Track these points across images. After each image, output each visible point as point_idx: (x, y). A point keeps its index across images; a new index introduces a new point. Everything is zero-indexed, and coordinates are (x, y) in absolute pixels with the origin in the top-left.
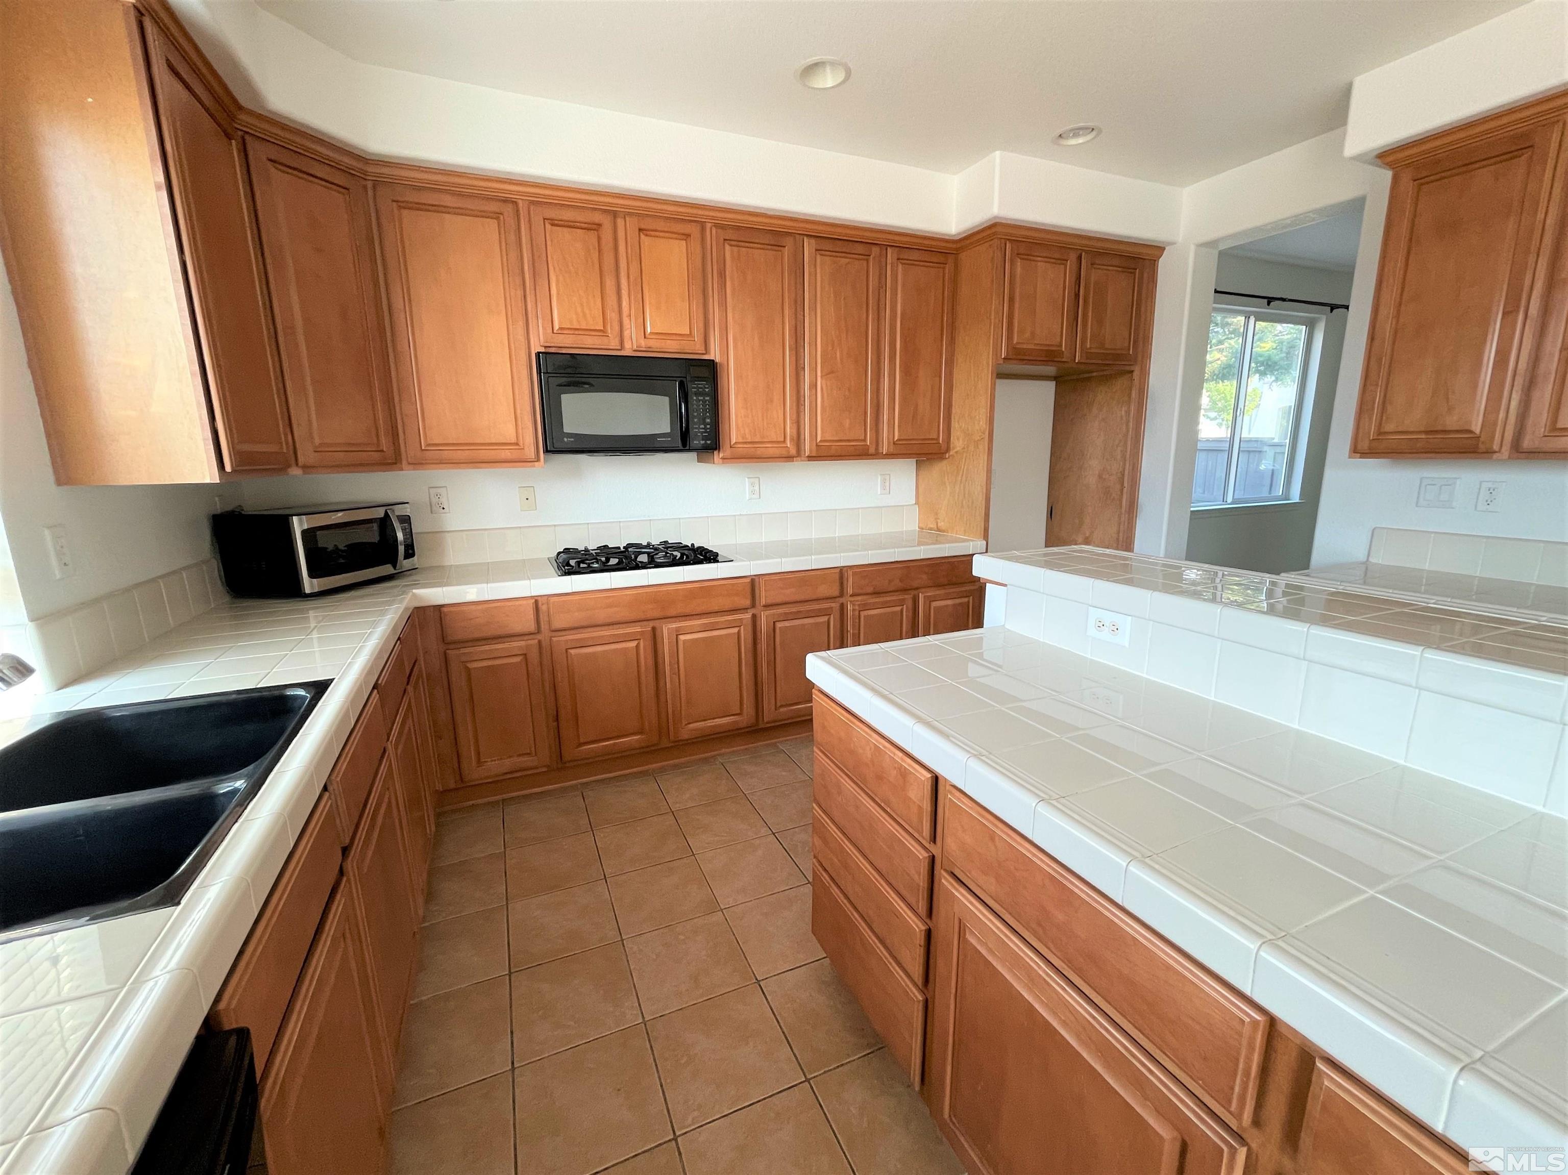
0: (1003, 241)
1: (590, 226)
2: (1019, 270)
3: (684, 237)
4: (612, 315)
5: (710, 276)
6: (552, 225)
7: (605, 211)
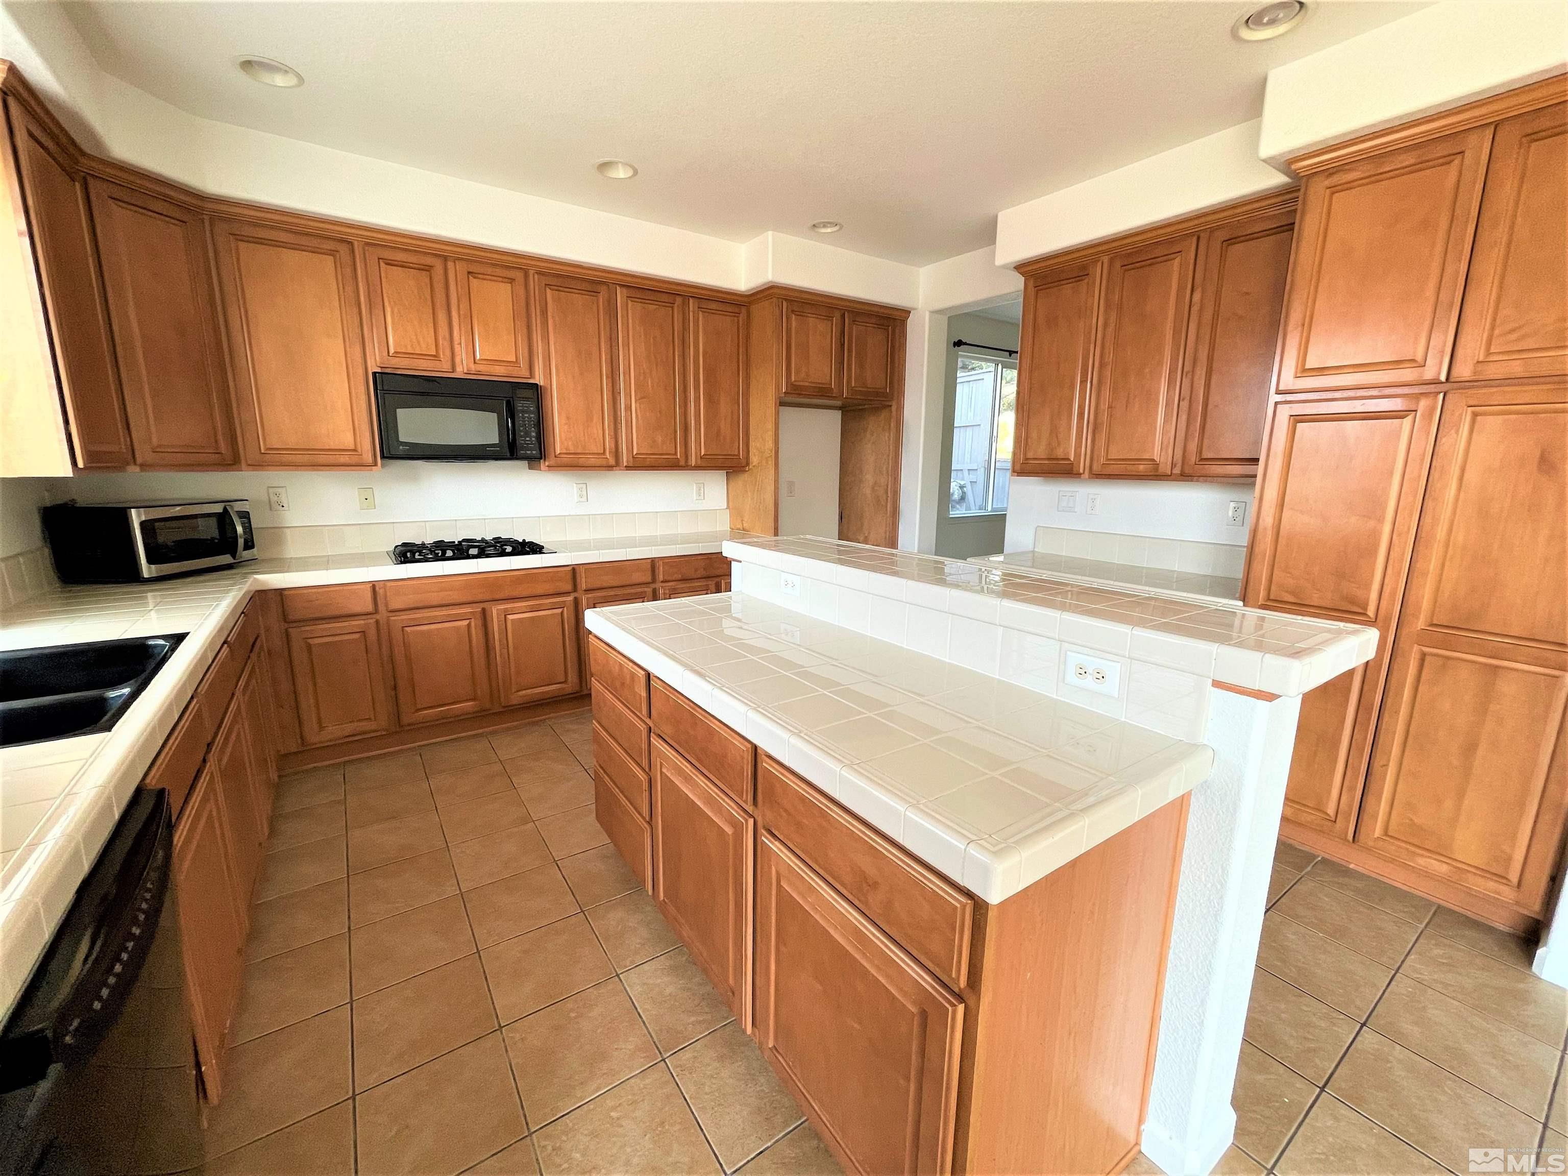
0: (780, 300)
1: (422, 267)
2: (794, 324)
3: (509, 281)
4: (444, 343)
5: (533, 315)
6: (386, 264)
7: (436, 255)
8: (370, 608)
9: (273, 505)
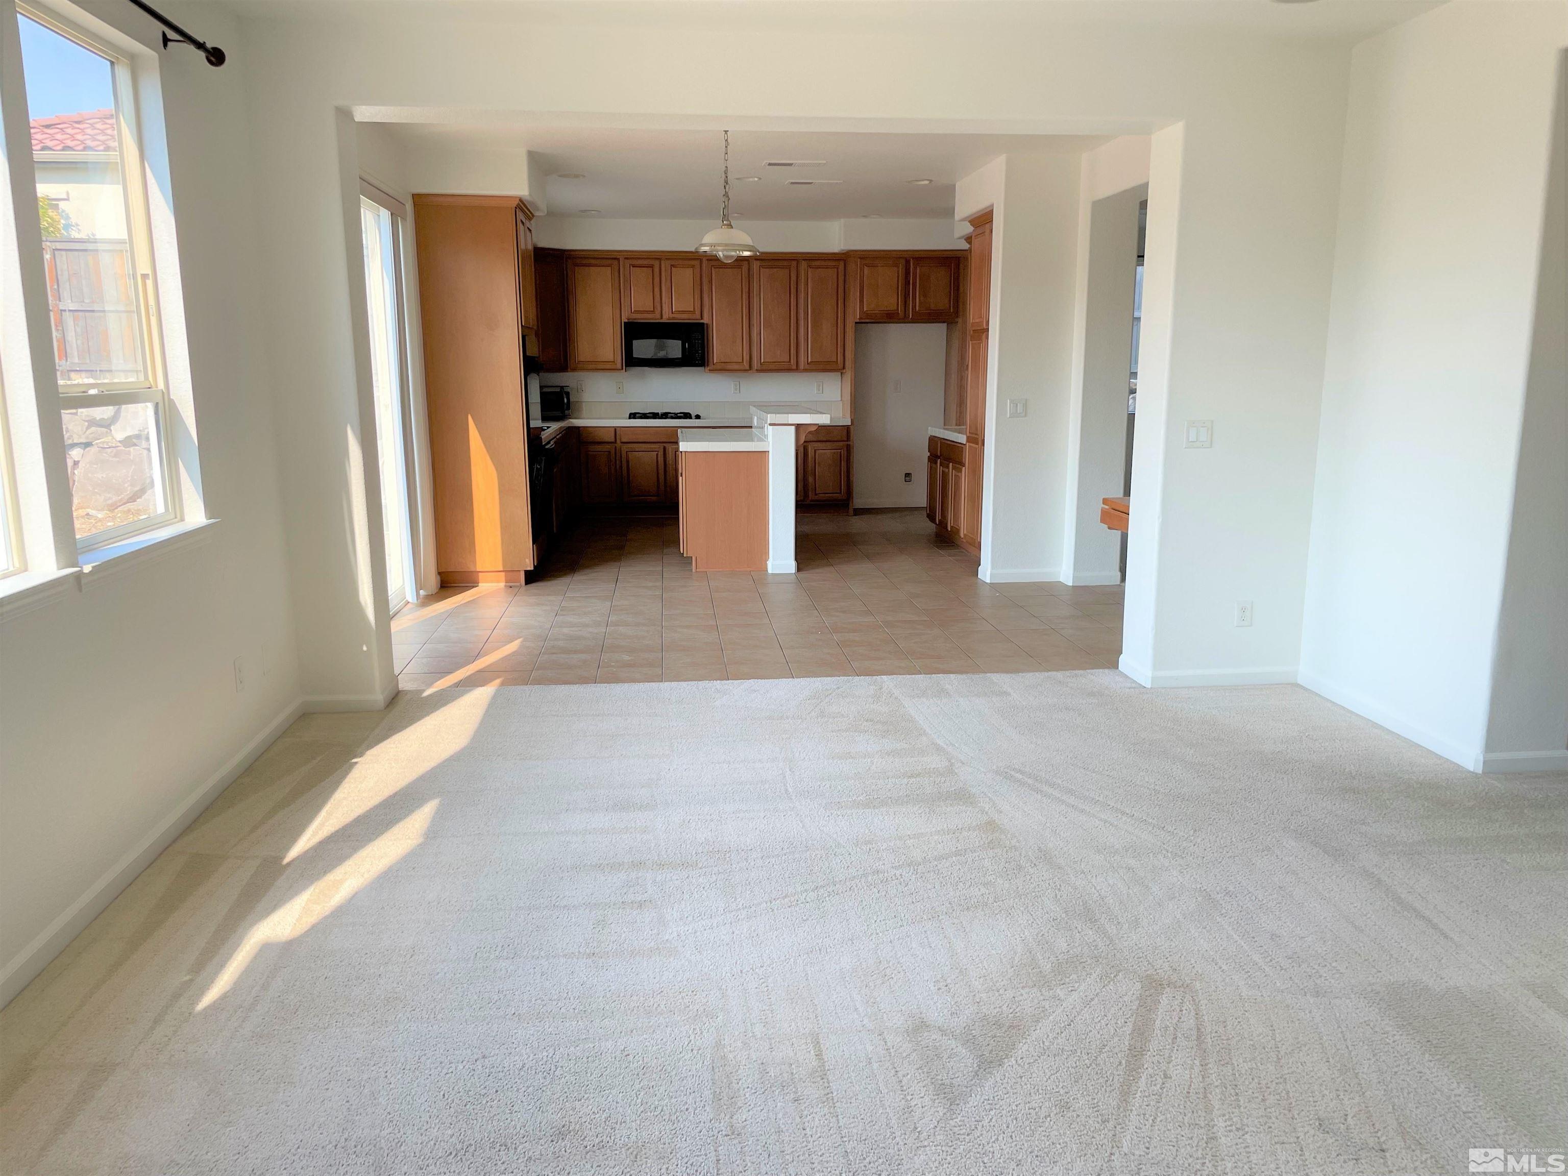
0: (857, 257)
1: (649, 266)
2: (866, 272)
3: (692, 268)
4: (658, 305)
5: (704, 284)
6: (633, 267)
7: (656, 259)
8: (613, 440)
9: (579, 390)
